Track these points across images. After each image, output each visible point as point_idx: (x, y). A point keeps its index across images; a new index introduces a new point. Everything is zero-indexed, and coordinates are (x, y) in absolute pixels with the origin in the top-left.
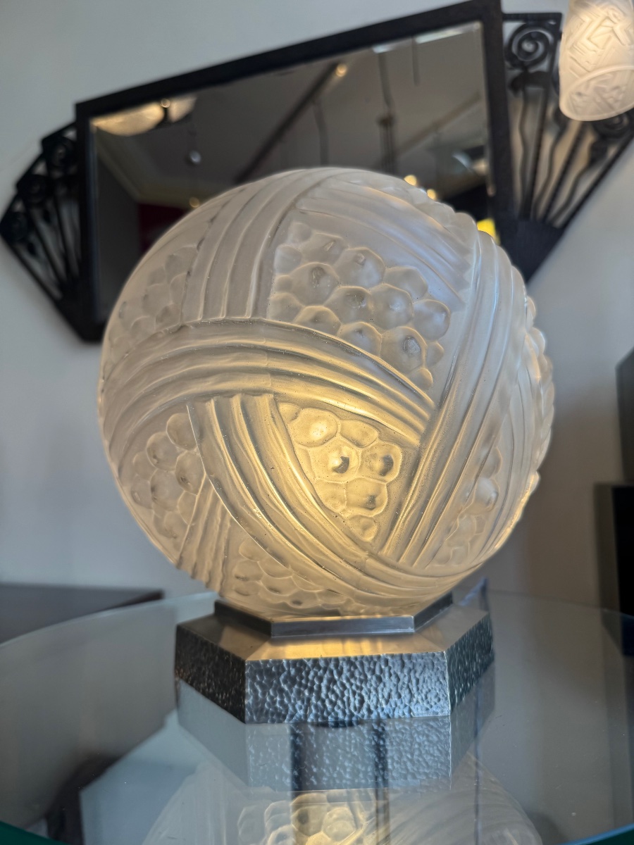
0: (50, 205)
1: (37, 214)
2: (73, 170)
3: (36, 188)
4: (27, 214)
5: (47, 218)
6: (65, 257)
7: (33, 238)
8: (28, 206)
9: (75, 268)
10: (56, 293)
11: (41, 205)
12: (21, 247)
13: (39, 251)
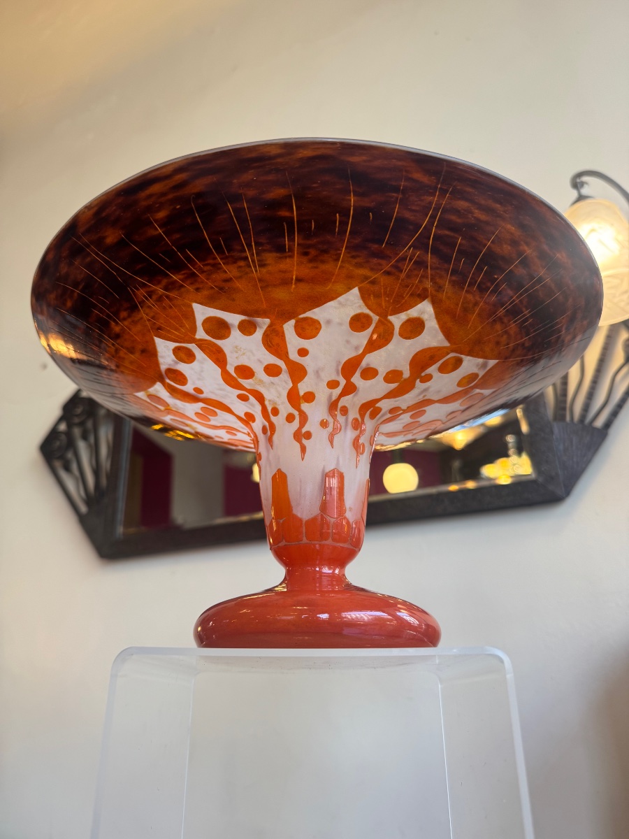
0: (89, 424)
1: (77, 432)
3: (79, 410)
4: (68, 434)
5: (85, 437)
6: (96, 472)
7: (70, 455)
8: (70, 426)
9: (104, 482)
10: (83, 509)
11: (82, 424)
12: (58, 464)
13: (74, 466)
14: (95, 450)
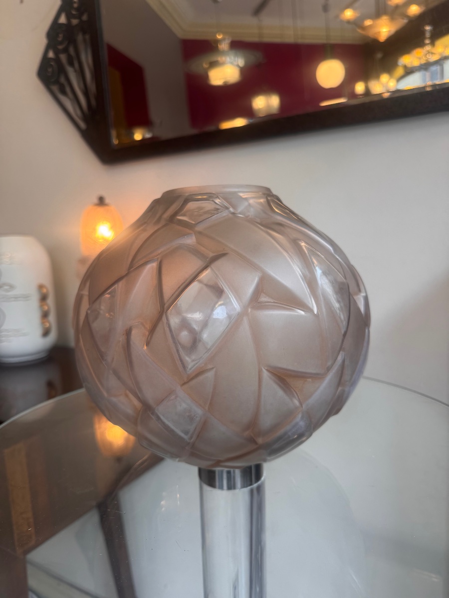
0: (71, 50)
1: (63, 57)
2: (85, 17)
4: (57, 60)
5: (71, 64)
6: (86, 93)
7: (62, 80)
8: (56, 53)
9: (93, 102)
10: (83, 125)
11: (66, 50)
12: (55, 88)
13: (68, 90)
14: (81, 73)
